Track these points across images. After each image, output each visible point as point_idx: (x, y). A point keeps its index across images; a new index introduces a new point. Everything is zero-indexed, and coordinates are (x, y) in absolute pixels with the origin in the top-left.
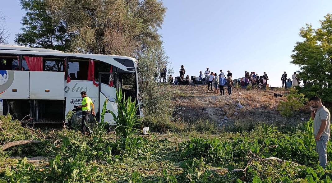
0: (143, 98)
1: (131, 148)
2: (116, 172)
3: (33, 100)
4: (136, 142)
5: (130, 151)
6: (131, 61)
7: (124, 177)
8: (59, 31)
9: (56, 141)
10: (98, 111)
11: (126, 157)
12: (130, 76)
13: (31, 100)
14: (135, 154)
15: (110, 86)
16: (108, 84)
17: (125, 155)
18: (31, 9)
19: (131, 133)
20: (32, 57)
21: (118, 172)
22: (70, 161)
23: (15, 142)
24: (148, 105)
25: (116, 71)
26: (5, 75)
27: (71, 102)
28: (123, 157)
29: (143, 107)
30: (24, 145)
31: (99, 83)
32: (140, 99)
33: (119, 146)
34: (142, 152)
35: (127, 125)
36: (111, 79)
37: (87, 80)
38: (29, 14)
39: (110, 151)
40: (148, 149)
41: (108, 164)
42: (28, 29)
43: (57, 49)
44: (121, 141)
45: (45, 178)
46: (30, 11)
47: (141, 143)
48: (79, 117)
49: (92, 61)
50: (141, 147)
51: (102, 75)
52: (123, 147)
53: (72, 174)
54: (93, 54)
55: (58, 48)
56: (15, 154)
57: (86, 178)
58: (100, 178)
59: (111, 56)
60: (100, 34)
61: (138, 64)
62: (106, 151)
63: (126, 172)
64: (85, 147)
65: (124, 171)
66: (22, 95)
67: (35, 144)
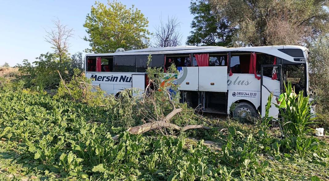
0: (315, 93)
1: (303, 149)
2: (288, 171)
3: (201, 92)
4: (310, 143)
5: (303, 151)
6: (301, 51)
7: (298, 178)
8: (221, 28)
9: (223, 130)
10: (260, 105)
11: (297, 158)
12: (298, 68)
13: (200, 91)
14: (309, 157)
15: (273, 79)
16: (271, 77)
17: (296, 156)
18: (198, 13)
19: (303, 132)
20: (200, 54)
21: (290, 172)
22: (239, 150)
23: (192, 125)
24: (322, 101)
25: (280, 62)
26: (181, 71)
27: (233, 95)
28: (294, 157)
29: (315, 104)
30: (198, 129)
31: (261, 76)
32: (311, 94)
33: (288, 144)
34: (317, 156)
35: (297, 123)
36: (274, 71)
37: (248, 73)
38: (196, 18)
39: (279, 148)
40: (325, 154)
41: (276, 161)
42: (196, 31)
43: (219, 46)
44: (291, 139)
45: (219, 161)
46: (197, 15)
47: (317, 145)
48: (240, 110)
49: (254, 54)
50: (317, 150)
51: (264, 68)
52: (294, 146)
53: (244, 163)
54: (253, 46)
55: (219, 44)
56: (191, 136)
57: (256, 170)
58: (271, 174)
59: (275, 47)
60: (261, 25)
61: (309, 53)
62: (274, 147)
63: (301, 175)
64: (251, 139)
65: (298, 172)
66: (193, 87)
67: (206, 129)
